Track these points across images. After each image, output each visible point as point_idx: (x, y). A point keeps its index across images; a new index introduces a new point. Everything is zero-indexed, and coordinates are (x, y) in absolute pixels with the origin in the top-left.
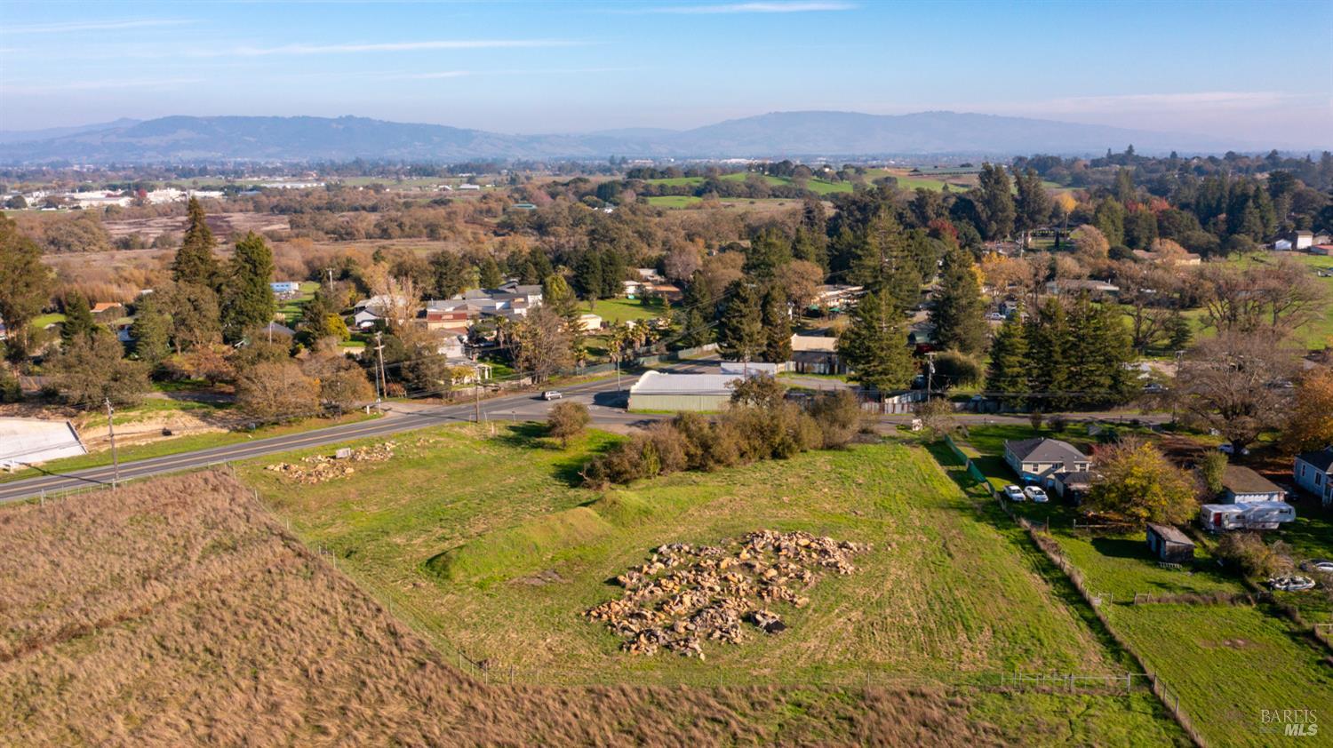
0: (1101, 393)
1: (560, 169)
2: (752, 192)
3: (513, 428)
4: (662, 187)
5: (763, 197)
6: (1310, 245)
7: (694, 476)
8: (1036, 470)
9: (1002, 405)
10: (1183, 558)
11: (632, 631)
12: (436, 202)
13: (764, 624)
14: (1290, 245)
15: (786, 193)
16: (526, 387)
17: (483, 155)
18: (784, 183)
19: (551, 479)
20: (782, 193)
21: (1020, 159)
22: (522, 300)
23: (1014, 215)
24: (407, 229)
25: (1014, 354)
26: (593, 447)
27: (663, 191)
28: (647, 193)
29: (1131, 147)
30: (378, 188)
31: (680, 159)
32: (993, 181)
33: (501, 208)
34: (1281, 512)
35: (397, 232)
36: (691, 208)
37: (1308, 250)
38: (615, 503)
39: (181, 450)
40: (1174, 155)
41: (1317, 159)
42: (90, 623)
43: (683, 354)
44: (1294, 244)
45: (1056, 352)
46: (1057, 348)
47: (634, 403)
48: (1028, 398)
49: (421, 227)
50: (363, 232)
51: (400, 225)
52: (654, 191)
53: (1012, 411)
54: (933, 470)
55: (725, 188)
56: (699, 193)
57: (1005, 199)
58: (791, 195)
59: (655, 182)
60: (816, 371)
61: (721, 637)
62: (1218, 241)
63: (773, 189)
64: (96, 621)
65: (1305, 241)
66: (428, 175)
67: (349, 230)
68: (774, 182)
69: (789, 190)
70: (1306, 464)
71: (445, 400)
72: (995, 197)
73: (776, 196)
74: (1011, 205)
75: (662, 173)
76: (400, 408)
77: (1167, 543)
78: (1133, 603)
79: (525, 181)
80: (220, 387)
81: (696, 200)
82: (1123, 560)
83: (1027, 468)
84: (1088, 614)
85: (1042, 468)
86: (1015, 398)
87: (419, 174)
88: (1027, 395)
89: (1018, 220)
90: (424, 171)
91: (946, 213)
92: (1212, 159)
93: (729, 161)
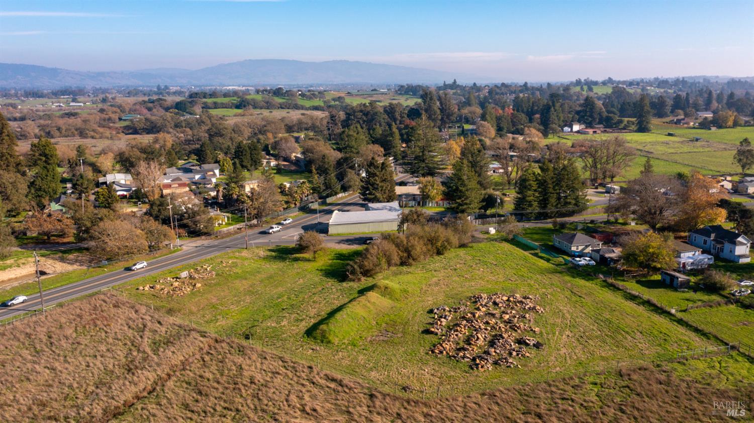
0: (570, 207)
1: (129, 93)
2: (269, 106)
3: (270, 250)
4: (215, 103)
5: (275, 108)
6: (578, 129)
7: (404, 268)
8: (577, 249)
9: (524, 217)
10: (686, 285)
11: (469, 358)
12: (67, 114)
13: (532, 344)
14: (570, 130)
15: (288, 106)
16: (255, 226)
17: (67, 84)
18: (284, 101)
19: (324, 279)
20: (286, 106)
21: (402, 86)
22: (212, 173)
23: (440, 117)
24: (63, 131)
25: (529, 190)
26: (330, 257)
27: (216, 106)
28: (206, 107)
29: (455, 80)
30: (14, 106)
31: (198, 86)
32: (428, 99)
33: (117, 117)
34: (709, 259)
35: (58, 134)
36: (238, 116)
37: (578, 132)
38: (386, 288)
39: (64, 283)
40: (475, 84)
41: (545, 86)
42: (120, 405)
43: (329, 200)
44: (572, 129)
45: (550, 188)
46: (550, 186)
47: (331, 230)
48: (538, 213)
49: (73, 130)
50: (32, 134)
51: (59, 129)
52: (210, 106)
53: (529, 220)
54: (524, 254)
55: (253, 104)
56: (238, 107)
57: (436, 108)
58: (291, 107)
59: (209, 101)
60: (410, 205)
61: (518, 355)
62: (543, 128)
63: (280, 104)
64: (122, 402)
65: (576, 128)
66: (39, 97)
67: (23, 133)
68: (278, 100)
69: (290, 104)
70: (696, 235)
71: (212, 236)
72: (430, 106)
73: (282, 108)
74: (439, 112)
75: (210, 95)
76: (189, 245)
77: (679, 279)
78: (686, 310)
79: (112, 101)
80: (54, 240)
81: (239, 111)
82: (660, 290)
83: (574, 248)
84: (673, 318)
85: (580, 248)
86: (531, 213)
87: (33, 97)
88: (537, 211)
89: (442, 119)
90: (37, 94)
91: (406, 116)
92: (496, 86)
93: (228, 88)
